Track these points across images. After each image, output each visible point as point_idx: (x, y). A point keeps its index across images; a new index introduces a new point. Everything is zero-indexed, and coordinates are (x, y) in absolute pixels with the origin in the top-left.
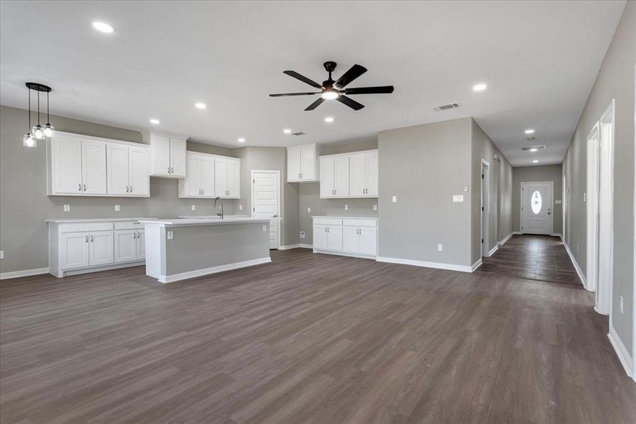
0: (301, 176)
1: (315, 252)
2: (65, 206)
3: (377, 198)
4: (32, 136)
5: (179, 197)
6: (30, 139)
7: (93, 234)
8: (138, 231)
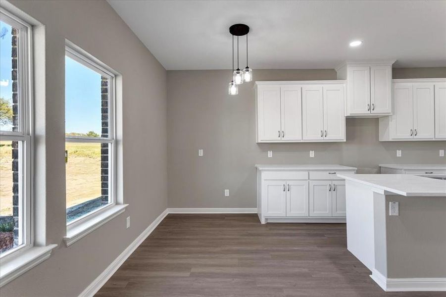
2: (269, 152)
4: (234, 83)
5: (380, 140)
6: (233, 86)
7: (290, 183)
8: (334, 182)
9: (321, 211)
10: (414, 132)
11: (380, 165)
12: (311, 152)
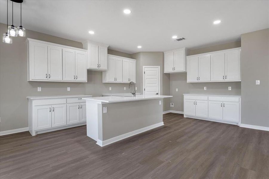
0: (174, 69)
1: (185, 116)
2: (38, 88)
3: (241, 82)
4: (8, 35)
5: (103, 82)
6: (8, 37)
7: (54, 106)
8: (81, 104)
9: (74, 121)
10: (115, 79)
11: (103, 94)
12: (68, 88)
